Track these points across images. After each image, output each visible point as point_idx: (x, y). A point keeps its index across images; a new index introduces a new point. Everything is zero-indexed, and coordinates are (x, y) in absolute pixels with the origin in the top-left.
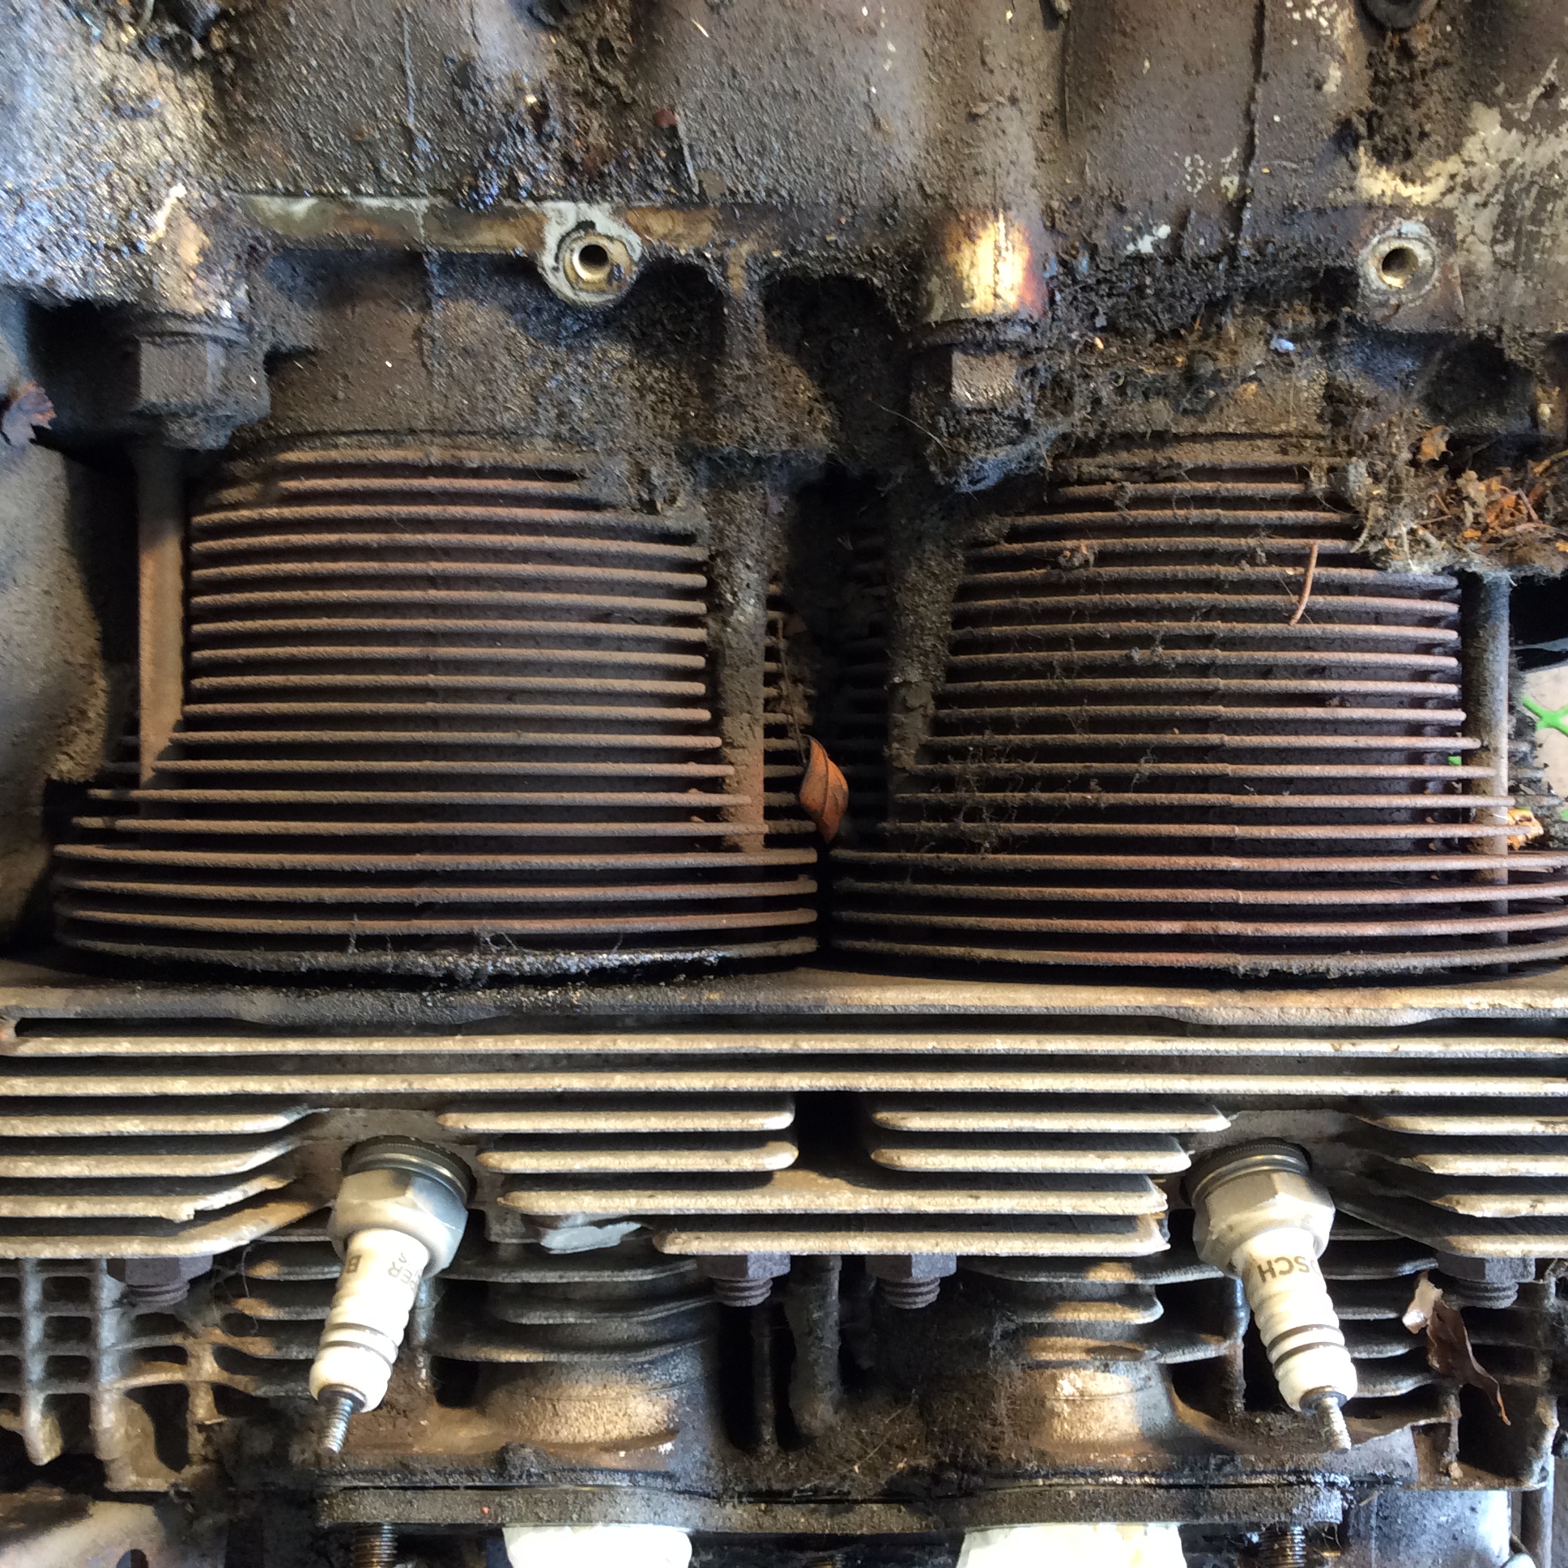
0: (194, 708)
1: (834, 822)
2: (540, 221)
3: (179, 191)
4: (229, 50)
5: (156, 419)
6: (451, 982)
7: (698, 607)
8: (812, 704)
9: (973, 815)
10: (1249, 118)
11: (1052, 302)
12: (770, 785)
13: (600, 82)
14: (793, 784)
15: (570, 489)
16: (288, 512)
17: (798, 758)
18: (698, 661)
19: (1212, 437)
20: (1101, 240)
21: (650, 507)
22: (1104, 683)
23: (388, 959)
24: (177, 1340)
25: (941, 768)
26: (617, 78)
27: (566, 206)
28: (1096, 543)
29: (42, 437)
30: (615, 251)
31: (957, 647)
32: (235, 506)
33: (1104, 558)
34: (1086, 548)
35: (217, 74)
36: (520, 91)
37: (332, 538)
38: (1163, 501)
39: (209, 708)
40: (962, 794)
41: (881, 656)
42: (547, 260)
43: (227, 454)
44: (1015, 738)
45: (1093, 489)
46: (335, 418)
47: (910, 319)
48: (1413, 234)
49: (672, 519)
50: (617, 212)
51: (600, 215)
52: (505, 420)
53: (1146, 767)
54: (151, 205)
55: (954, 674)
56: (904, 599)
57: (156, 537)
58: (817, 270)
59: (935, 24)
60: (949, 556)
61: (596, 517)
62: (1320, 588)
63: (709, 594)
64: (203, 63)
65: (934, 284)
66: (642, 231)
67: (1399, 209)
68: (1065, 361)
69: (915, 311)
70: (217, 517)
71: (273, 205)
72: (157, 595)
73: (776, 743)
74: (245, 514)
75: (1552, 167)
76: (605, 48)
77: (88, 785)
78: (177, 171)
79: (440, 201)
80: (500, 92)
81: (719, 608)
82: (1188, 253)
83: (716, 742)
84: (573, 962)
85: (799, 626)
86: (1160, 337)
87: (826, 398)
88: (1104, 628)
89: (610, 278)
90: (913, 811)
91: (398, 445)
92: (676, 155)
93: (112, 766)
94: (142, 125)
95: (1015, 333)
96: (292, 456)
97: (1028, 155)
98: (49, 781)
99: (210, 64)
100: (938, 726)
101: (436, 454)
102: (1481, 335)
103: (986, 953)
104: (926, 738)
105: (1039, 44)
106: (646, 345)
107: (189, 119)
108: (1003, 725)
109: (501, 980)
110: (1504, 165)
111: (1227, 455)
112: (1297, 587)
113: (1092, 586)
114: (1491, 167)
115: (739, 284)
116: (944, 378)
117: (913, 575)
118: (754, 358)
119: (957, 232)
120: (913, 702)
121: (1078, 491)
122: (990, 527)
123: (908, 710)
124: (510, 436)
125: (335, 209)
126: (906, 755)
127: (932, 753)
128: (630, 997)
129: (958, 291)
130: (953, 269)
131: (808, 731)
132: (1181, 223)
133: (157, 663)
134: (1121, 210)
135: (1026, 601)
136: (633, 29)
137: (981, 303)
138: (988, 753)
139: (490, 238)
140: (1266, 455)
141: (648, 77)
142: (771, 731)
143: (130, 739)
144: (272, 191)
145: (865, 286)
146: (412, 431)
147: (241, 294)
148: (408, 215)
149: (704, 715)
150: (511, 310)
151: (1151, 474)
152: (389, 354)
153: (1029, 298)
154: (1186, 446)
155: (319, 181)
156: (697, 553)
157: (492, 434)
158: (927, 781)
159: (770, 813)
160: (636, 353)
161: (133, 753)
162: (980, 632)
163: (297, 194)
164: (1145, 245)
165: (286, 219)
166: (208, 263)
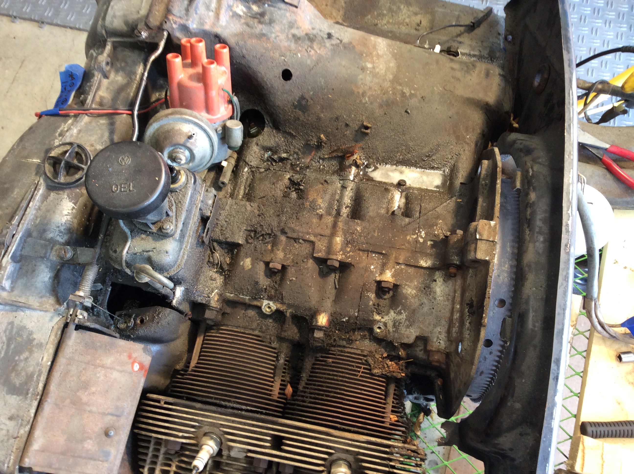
0: (199, 361)
1: (289, 397)
2: (263, 302)
3: (217, 291)
4: (227, 274)
5: (206, 319)
6: (226, 407)
7: (275, 359)
8: (291, 378)
9: (307, 397)
10: (359, 306)
11: (330, 325)
12: (280, 389)
13: (274, 286)
14: (284, 390)
15: (259, 339)
16: (220, 335)
17: (285, 386)
18: (273, 367)
19: (352, 348)
20: (338, 318)
21: (270, 343)
22: (330, 381)
23: (218, 402)
24: (170, 462)
25: (305, 390)
26: (277, 286)
27: (267, 301)
28: (332, 360)
29: (189, 319)
30: (272, 308)
31: (311, 372)
32: (213, 333)
33: (333, 362)
34: (330, 360)
35: (225, 277)
36: (263, 286)
37: (225, 340)
38: (343, 356)
39: (201, 361)
40: (306, 394)
41: (300, 372)
42: (263, 307)
43: (214, 326)
44: (316, 387)
45: (333, 352)
46: (230, 323)
47: (311, 324)
48: (381, 325)
49: (273, 345)
50: (273, 303)
51: (271, 303)
52: (252, 327)
53: (332, 394)
54: (213, 292)
55: (310, 376)
56: (305, 364)
57: (200, 335)
58: (299, 315)
59: (320, 286)
60: (312, 358)
61: (262, 343)
62: (363, 372)
63: (277, 357)
64: (224, 275)
65: (314, 320)
66: (276, 306)
67: (379, 321)
68: (331, 333)
69: (311, 323)
70: (210, 334)
71: (228, 294)
72: (198, 344)
73: (283, 383)
74: (214, 334)
75: (401, 319)
76: (276, 282)
77: (180, 371)
78: (217, 288)
79: (250, 298)
80: (261, 286)
81: (278, 360)
82: (350, 322)
83: (273, 380)
84: (244, 407)
85: (290, 365)
86: (346, 333)
87: (299, 332)
88: (331, 373)
89: (271, 311)
90: (299, 396)
91: (237, 328)
92: (282, 297)
93: (185, 368)
94: (214, 282)
95: (324, 328)
96: (222, 328)
97: (330, 305)
98: (175, 369)
99: (225, 276)
100: (307, 384)
101: (242, 331)
102: (391, 341)
103: (304, 419)
104: (305, 385)
105: (334, 291)
106: (275, 320)
107: (220, 282)
108: (314, 385)
109: (233, 408)
110: (394, 318)
111: (352, 351)
112: (359, 372)
113: (331, 366)
114: (392, 318)
115: (288, 315)
116: (313, 333)
117: (307, 360)
118: (289, 325)
119: (318, 314)
120: (303, 379)
121: (331, 352)
122: (319, 355)
123: (303, 381)
124: (253, 330)
125: (236, 296)
126: (301, 388)
127: (304, 388)
128: (251, 414)
129: (317, 322)
130: (317, 318)
131: (288, 382)
132: (349, 318)
133: (196, 354)
134: (341, 315)
135: (321, 367)
136: (280, 280)
137: (319, 324)
138: (311, 389)
139: (255, 303)
140: (359, 352)
141: (280, 287)
142: (282, 380)
143: (188, 365)
144: (229, 293)
145: (305, 318)
146: (239, 327)
147: (221, 305)
148: (246, 299)
149: (272, 375)
150: (257, 313)
151: (342, 351)
152: (239, 316)
153: (327, 324)
154: (348, 349)
155: (235, 292)
156: (276, 351)
157: (250, 329)
158: (302, 391)
159: (279, 393)
160: (274, 321)
161: (188, 367)
162: (315, 370)
163: (232, 294)
164: (344, 320)
165: (230, 296)
166: (218, 301)
